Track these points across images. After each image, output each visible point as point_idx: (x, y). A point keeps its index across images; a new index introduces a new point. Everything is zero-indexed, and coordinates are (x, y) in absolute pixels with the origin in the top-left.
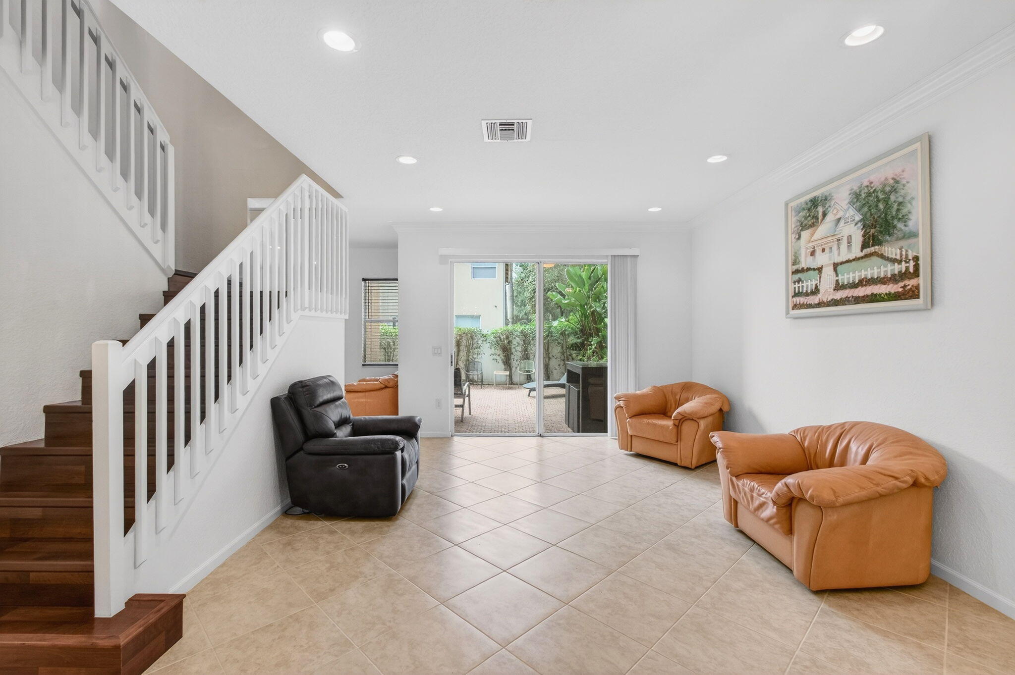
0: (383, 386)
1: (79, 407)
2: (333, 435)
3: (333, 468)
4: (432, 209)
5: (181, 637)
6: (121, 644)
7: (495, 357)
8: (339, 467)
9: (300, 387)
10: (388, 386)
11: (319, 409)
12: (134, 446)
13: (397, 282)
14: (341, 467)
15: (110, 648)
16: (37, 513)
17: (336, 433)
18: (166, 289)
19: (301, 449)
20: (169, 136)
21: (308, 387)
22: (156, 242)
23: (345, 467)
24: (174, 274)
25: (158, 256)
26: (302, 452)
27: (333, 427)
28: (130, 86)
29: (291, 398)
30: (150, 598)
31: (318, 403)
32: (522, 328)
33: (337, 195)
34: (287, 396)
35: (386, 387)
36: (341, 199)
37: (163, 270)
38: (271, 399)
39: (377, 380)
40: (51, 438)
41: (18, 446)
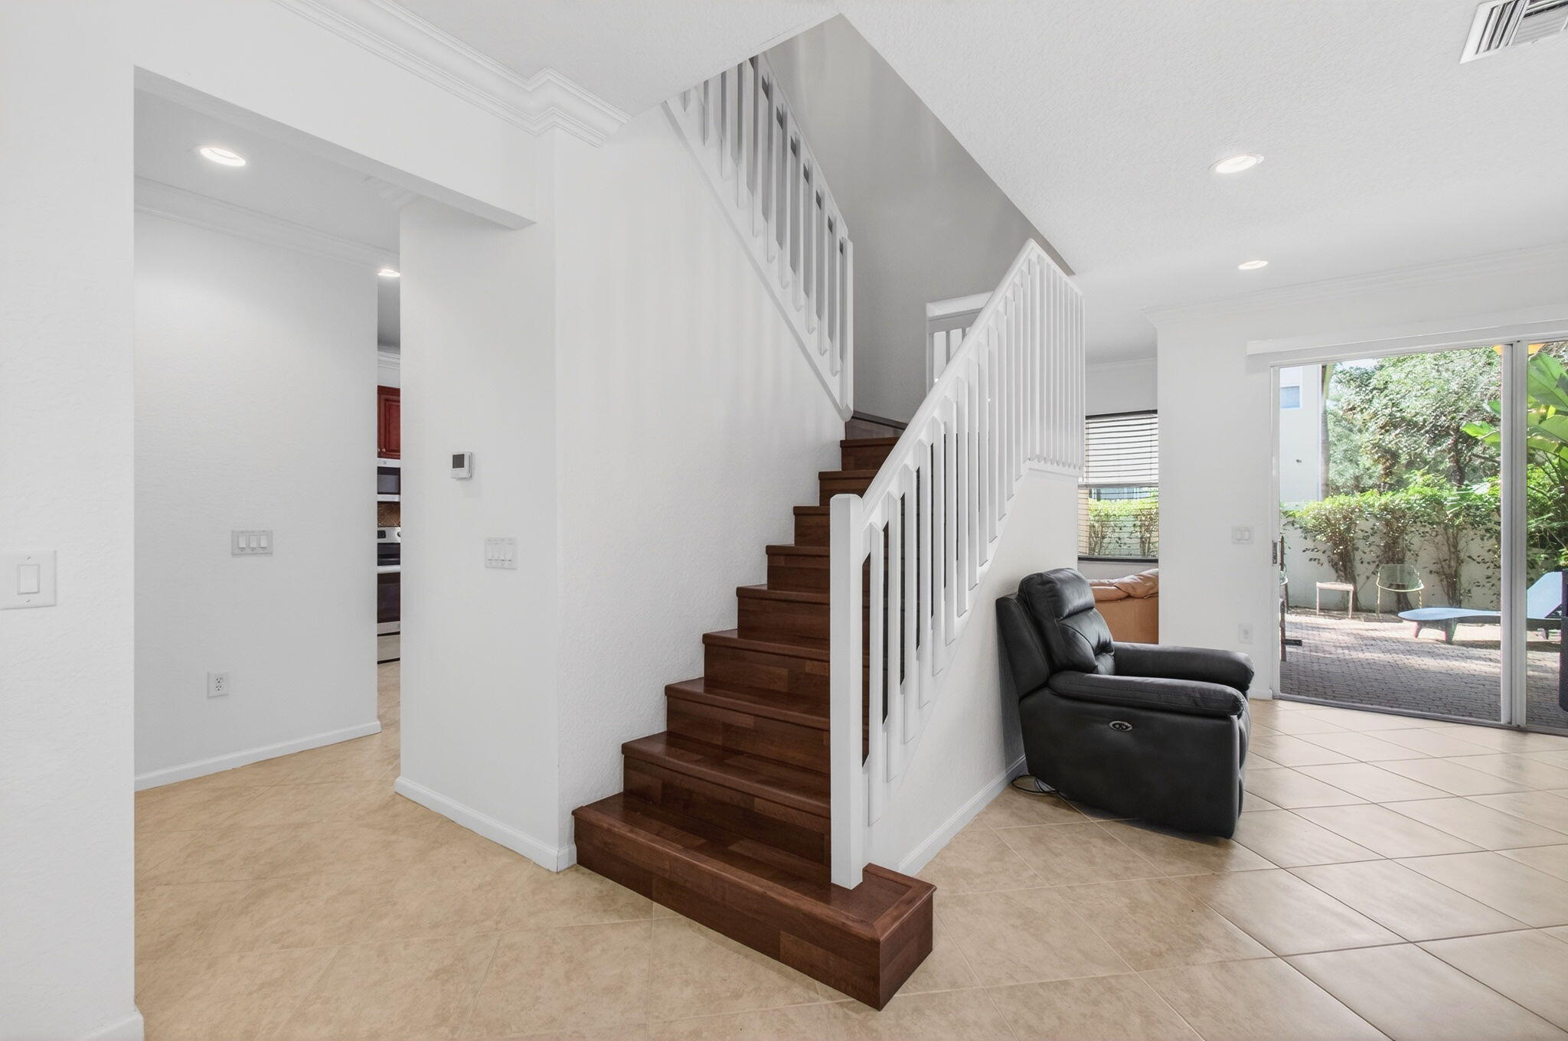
0: (1122, 594)
1: (764, 591)
2: (1093, 669)
3: (1103, 727)
4: (1242, 267)
5: (931, 950)
6: (881, 939)
7: (1314, 555)
8: (1114, 725)
9: (1039, 584)
10: (1131, 594)
11: (1068, 622)
12: (829, 649)
13: (1156, 416)
14: (1117, 726)
15: (865, 938)
16: (746, 721)
17: (1097, 666)
18: (844, 439)
19: (1046, 685)
20: (847, 230)
21: (1051, 585)
22: (834, 375)
23: (1127, 727)
24: (853, 417)
25: (837, 395)
26: (1046, 694)
27: (1091, 653)
28: (812, 171)
29: (1026, 602)
30: (892, 877)
31: (1066, 612)
32: (1384, 499)
33: (1069, 271)
34: (1018, 595)
35: (1129, 597)
36: (1073, 277)
37: (839, 411)
38: (997, 600)
39: (1111, 585)
40: (744, 627)
41: (724, 635)
